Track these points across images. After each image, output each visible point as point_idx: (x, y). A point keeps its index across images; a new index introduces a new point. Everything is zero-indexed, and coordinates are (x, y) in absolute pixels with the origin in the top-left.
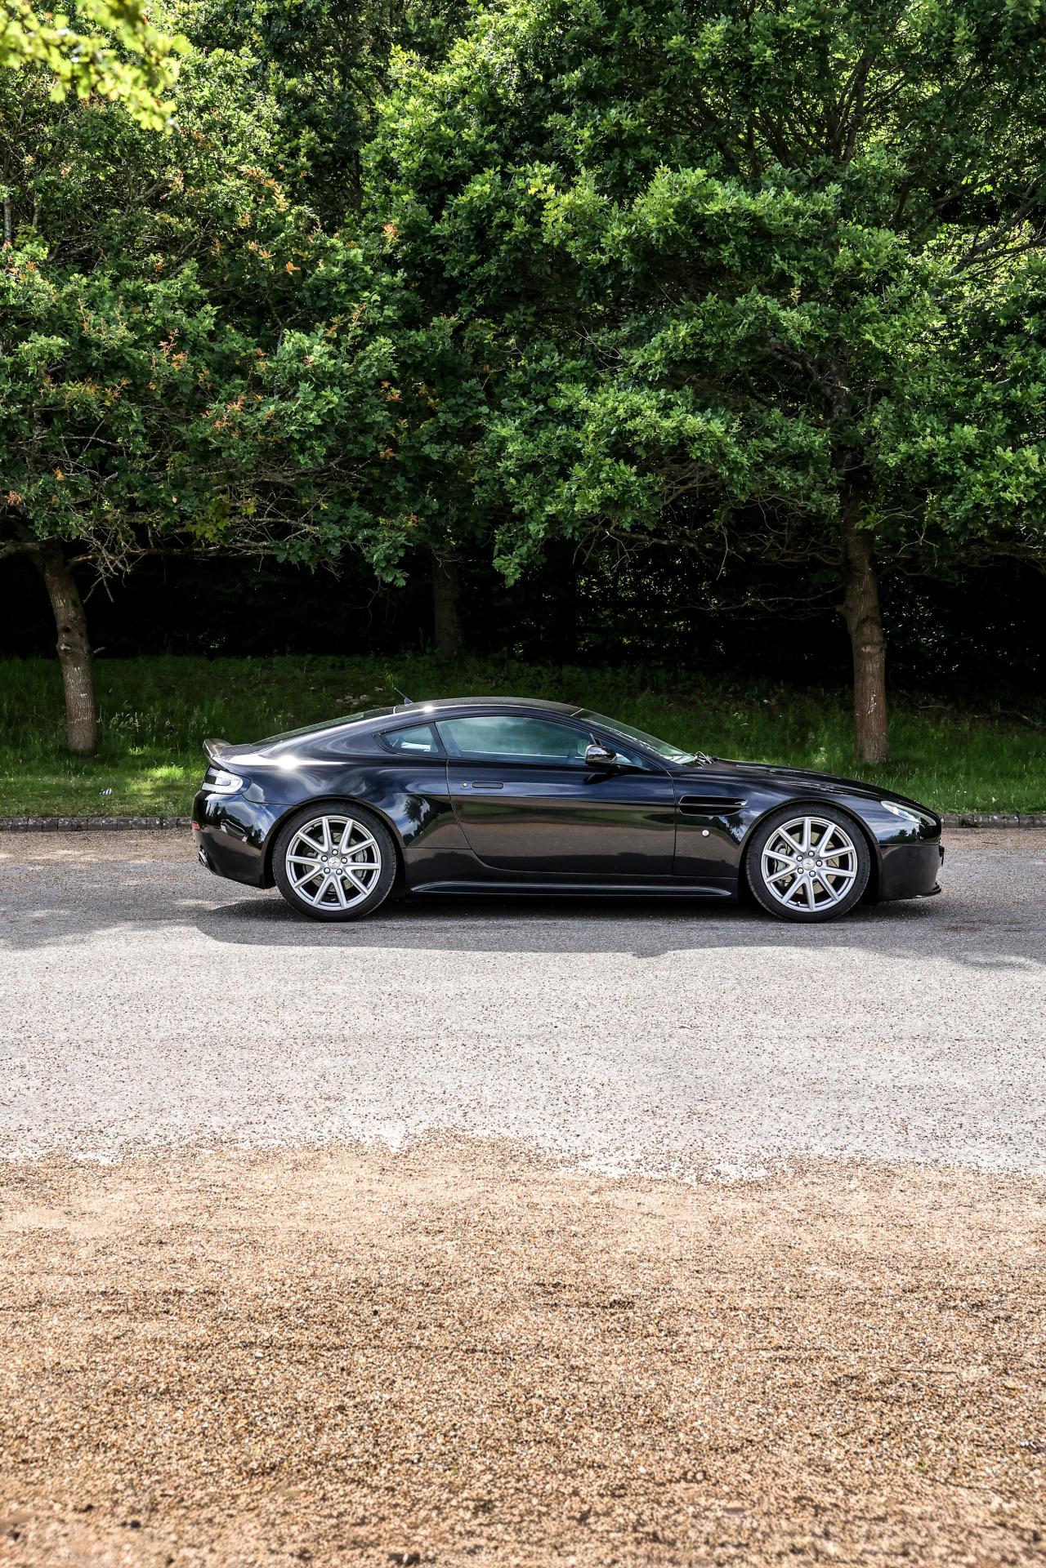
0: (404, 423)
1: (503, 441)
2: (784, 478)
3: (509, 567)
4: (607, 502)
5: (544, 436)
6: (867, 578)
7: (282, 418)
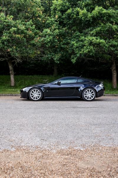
0: (59, 42)
1: (73, 44)
2: (112, 49)
3: (74, 61)
4: (89, 52)
5: (79, 43)
6: (115, 64)
7: (44, 40)
